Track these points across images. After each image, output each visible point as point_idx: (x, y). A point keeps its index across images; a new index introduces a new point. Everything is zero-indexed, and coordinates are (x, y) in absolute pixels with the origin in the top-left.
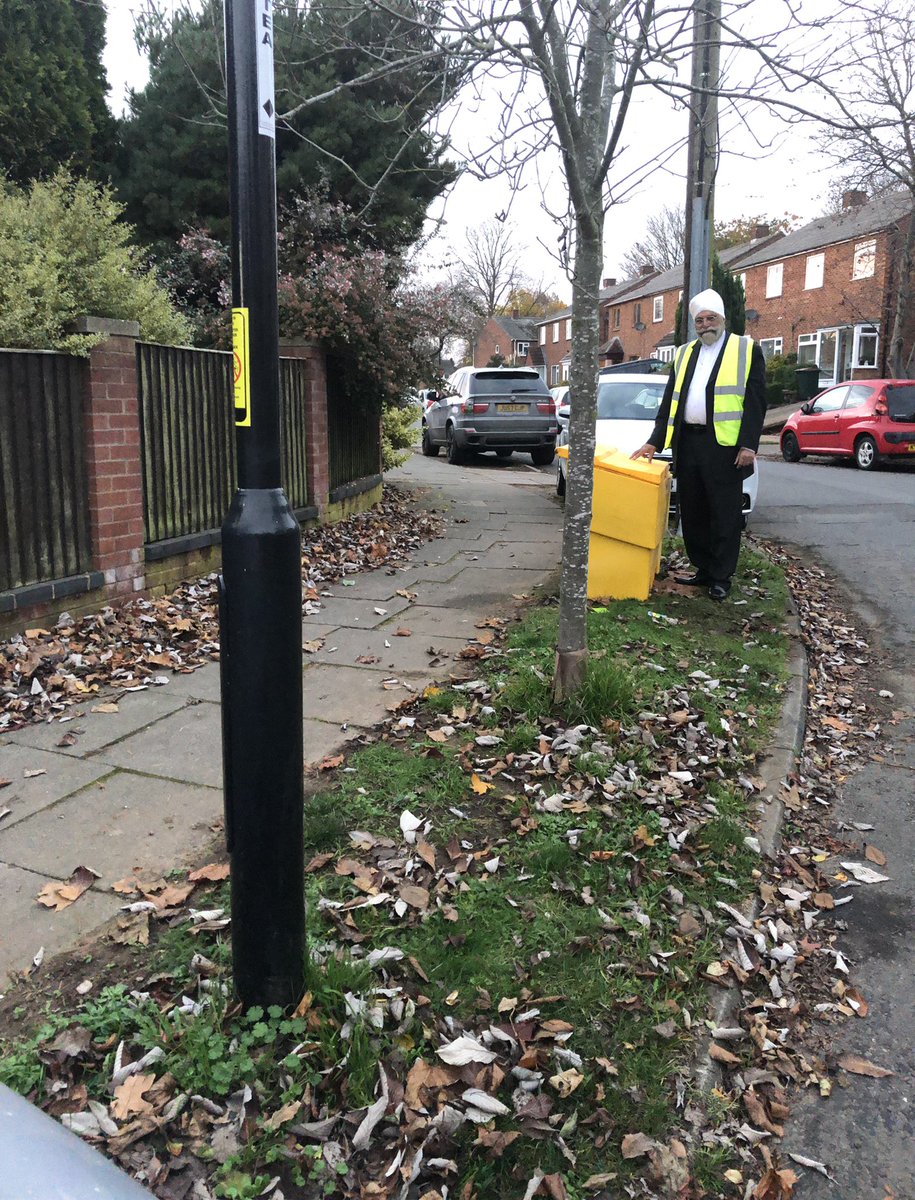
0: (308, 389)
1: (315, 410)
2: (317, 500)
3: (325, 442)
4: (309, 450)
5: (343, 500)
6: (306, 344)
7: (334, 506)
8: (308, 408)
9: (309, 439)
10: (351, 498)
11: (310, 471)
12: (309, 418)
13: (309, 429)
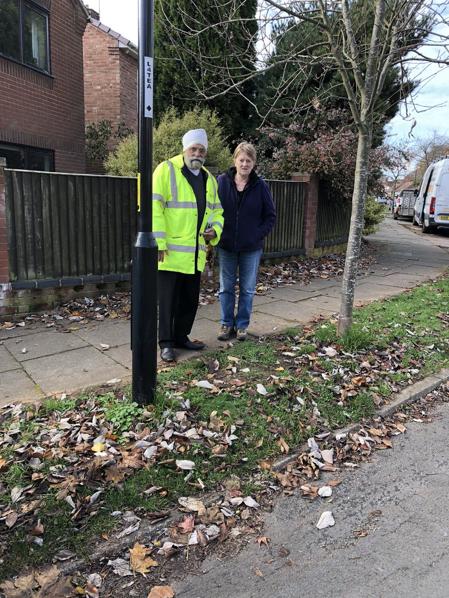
0: (307, 195)
1: (309, 205)
2: (306, 246)
3: (314, 219)
4: (305, 223)
5: (323, 247)
6: (308, 175)
7: (317, 249)
8: (306, 204)
9: (305, 218)
10: (329, 246)
11: (304, 233)
12: (306, 209)
13: (305, 214)
